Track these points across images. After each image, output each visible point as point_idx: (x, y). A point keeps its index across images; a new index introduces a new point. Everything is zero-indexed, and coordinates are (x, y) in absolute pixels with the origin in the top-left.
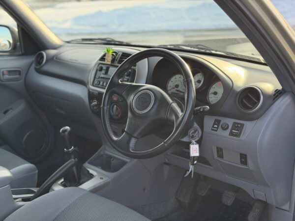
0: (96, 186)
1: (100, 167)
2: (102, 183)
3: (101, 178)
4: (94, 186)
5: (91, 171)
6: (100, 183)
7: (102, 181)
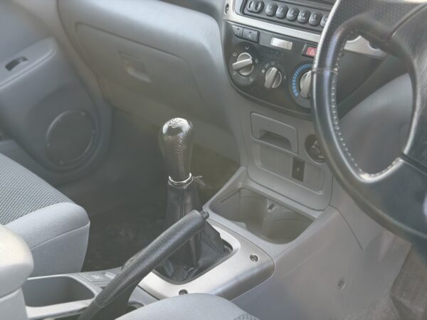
0: (241, 279)
1: (244, 224)
2: (256, 271)
3: (252, 257)
4: (236, 278)
5: (225, 235)
6: (253, 269)
7: (254, 264)
